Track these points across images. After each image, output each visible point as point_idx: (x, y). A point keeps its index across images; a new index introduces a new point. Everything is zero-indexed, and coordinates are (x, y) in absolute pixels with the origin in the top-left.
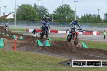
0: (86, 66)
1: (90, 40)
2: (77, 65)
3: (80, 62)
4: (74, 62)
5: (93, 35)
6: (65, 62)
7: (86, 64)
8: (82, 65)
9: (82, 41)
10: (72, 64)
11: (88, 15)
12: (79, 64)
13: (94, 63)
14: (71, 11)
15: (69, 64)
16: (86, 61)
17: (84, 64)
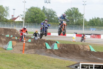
1: (98, 43)
2: (85, 68)
3: (88, 65)
4: (82, 65)
5: (101, 38)
6: (73, 65)
7: (94, 68)
8: (89, 68)
9: (90, 44)
11: (96, 18)
12: (87, 67)
13: (102, 67)
14: (79, 14)
15: (76, 67)
16: (94, 64)
17: (92, 68)
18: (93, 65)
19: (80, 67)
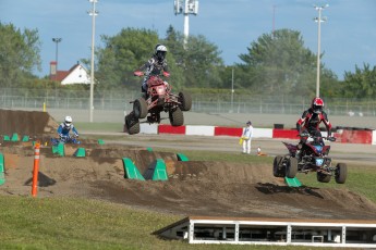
0: (236, 241)
4: (197, 227)
7: (237, 234)
8: (224, 237)
10: (190, 235)
12: (217, 234)
13: (269, 233)
18: (233, 227)
19: (192, 233)
